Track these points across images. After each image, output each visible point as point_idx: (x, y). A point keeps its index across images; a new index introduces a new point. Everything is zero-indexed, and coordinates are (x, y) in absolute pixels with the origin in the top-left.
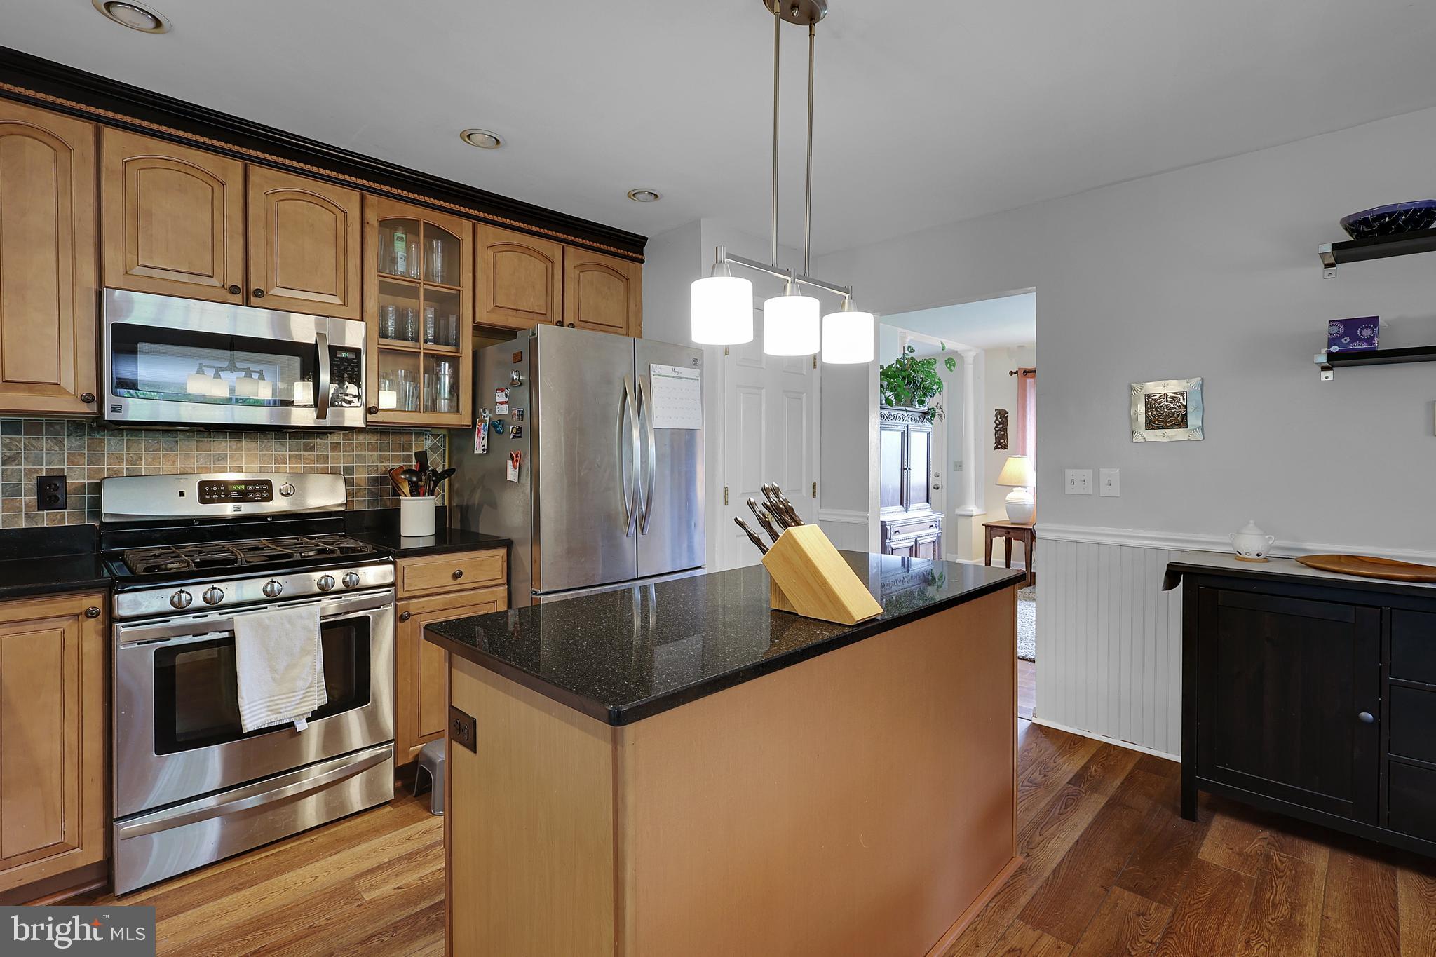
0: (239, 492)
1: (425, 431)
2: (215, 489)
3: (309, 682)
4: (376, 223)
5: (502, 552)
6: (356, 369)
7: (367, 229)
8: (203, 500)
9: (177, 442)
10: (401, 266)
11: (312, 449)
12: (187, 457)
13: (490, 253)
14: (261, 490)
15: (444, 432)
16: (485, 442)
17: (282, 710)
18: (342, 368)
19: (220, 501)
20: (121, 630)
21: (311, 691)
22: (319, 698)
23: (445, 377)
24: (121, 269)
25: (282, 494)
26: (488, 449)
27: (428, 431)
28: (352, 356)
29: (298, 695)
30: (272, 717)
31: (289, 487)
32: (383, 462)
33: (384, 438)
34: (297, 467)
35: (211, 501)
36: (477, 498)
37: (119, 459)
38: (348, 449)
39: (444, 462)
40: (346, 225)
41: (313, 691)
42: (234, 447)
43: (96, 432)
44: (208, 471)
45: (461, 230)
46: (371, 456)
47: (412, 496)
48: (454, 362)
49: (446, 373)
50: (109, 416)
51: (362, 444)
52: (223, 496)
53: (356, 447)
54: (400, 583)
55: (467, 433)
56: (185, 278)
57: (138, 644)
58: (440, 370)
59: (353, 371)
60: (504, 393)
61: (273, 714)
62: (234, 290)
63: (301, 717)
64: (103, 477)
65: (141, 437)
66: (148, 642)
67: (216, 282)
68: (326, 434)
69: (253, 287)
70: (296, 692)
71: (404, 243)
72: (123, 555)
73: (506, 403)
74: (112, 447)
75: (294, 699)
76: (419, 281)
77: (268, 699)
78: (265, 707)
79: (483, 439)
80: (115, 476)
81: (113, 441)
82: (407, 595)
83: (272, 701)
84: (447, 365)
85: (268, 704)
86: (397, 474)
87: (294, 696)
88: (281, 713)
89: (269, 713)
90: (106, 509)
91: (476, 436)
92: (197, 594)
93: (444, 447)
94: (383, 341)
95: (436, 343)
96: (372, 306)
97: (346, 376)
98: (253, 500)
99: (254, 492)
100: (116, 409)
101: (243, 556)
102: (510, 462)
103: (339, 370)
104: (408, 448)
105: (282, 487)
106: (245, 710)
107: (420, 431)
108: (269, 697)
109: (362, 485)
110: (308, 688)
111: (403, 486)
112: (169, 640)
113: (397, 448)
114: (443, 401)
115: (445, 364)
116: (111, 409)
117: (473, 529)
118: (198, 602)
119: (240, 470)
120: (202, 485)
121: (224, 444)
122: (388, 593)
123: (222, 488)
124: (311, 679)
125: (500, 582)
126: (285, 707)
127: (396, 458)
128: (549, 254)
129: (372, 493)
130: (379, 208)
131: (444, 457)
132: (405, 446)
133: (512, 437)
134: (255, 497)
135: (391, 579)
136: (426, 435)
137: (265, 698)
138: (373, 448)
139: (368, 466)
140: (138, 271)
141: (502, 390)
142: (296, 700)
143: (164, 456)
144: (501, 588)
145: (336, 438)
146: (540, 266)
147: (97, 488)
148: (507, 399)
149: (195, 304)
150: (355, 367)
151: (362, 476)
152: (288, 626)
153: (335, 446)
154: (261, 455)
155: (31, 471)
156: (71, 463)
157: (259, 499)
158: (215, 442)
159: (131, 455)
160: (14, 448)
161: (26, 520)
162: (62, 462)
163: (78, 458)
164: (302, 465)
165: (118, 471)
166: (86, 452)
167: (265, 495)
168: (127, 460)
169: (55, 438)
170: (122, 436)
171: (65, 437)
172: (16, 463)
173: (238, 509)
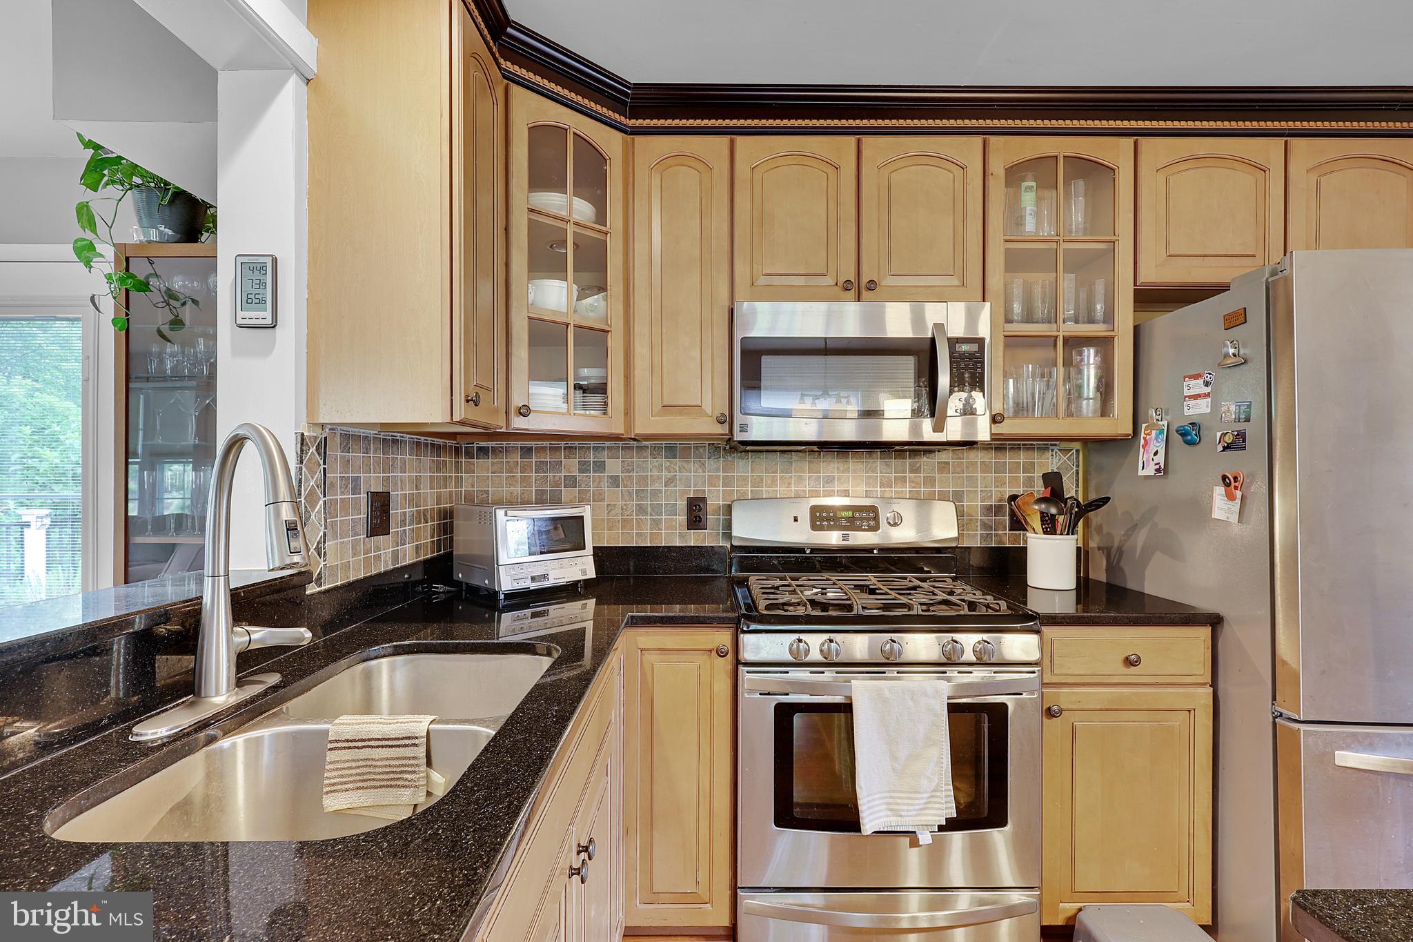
0: (848, 519)
1: (1051, 445)
2: (824, 515)
3: (935, 784)
4: (1002, 173)
5: (1205, 632)
6: (979, 365)
7: (991, 182)
8: (815, 527)
9: (792, 463)
10: (1030, 226)
11: (917, 470)
12: (800, 479)
13: (1161, 177)
14: (867, 517)
15: (1077, 445)
16: (1160, 458)
17: (903, 813)
18: (963, 366)
19: (830, 528)
20: (746, 676)
21: (936, 797)
22: (947, 809)
23: (1088, 368)
24: (749, 282)
25: (889, 523)
26: (1163, 471)
27: (1055, 445)
28: (974, 347)
29: (922, 798)
30: (892, 818)
31: (896, 515)
32: (998, 487)
33: (999, 454)
34: (902, 491)
35: (821, 528)
36: (1141, 538)
37: (744, 480)
38: (958, 470)
39: (1077, 486)
40: (965, 184)
41: (939, 797)
42: (841, 469)
43: (729, 454)
44: (816, 494)
45: (1116, 152)
46: (985, 478)
47: (1045, 533)
48: (1104, 344)
49: (1092, 361)
50: (738, 436)
51: (974, 464)
52: (832, 523)
53: (967, 467)
54: (1047, 661)
55: (1122, 446)
56: (801, 281)
57: (760, 694)
58: (1082, 360)
59: (975, 368)
60: (1201, 381)
61: (893, 816)
62: (847, 286)
63: (925, 828)
64: (733, 499)
65: (763, 458)
66: (769, 694)
67: (829, 281)
68: (931, 451)
69: (864, 280)
70: (919, 793)
71: (1034, 193)
72: (748, 581)
73: (1208, 395)
74: (742, 467)
75: (917, 802)
76: (1058, 238)
77: (887, 795)
78: (884, 804)
79: (1156, 453)
80: (742, 498)
81: (742, 463)
82: (1055, 679)
83: (891, 797)
84: (1092, 351)
85: (888, 800)
86: (1027, 504)
87: (918, 799)
88: (902, 816)
89: (889, 813)
90: (735, 533)
91: (1141, 450)
92: (815, 643)
93: (1078, 466)
94: (1009, 327)
95: (1077, 322)
96: (996, 279)
97: (967, 375)
98: (860, 529)
99: (862, 519)
100: (743, 428)
101: (859, 603)
102: (1220, 490)
103: (958, 369)
104: (1029, 468)
105: (889, 515)
106: (864, 805)
107: (1045, 443)
108: (889, 792)
109: (973, 515)
110: (932, 791)
111: (1033, 520)
112: (787, 694)
113: (1015, 468)
114: (1085, 402)
115: (1089, 350)
116: (739, 429)
117: (1131, 585)
118: (815, 655)
119: (846, 494)
120: (814, 510)
121: (832, 465)
122: (1032, 675)
123: (831, 514)
124: (936, 780)
125: (1200, 680)
126: (908, 811)
127: (1014, 481)
128: (1260, 160)
129: (986, 526)
130: (1008, 151)
131: (1077, 480)
132: (1026, 466)
133: (1220, 448)
134: (862, 526)
135: (1035, 656)
136: (1052, 450)
137: (885, 792)
138: (986, 468)
139: (981, 491)
140: (762, 281)
141: (1197, 377)
142: (919, 804)
143: (781, 478)
144: (1201, 690)
145: (944, 456)
146: (1245, 180)
147: (729, 509)
148: (1208, 390)
149: (811, 307)
150: (979, 362)
151: (974, 503)
152: (910, 703)
153: (944, 467)
154: (866, 477)
155: (683, 492)
156: (711, 485)
157: (867, 527)
158: (825, 463)
159: (755, 477)
160: (672, 470)
161: (679, 538)
162: (704, 484)
163: (715, 479)
164: (908, 489)
165: (745, 493)
166: (721, 474)
167: (872, 524)
168: (751, 482)
169: (700, 461)
170: (748, 459)
171: (707, 460)
172: (673, 484)
173: (845, 538)
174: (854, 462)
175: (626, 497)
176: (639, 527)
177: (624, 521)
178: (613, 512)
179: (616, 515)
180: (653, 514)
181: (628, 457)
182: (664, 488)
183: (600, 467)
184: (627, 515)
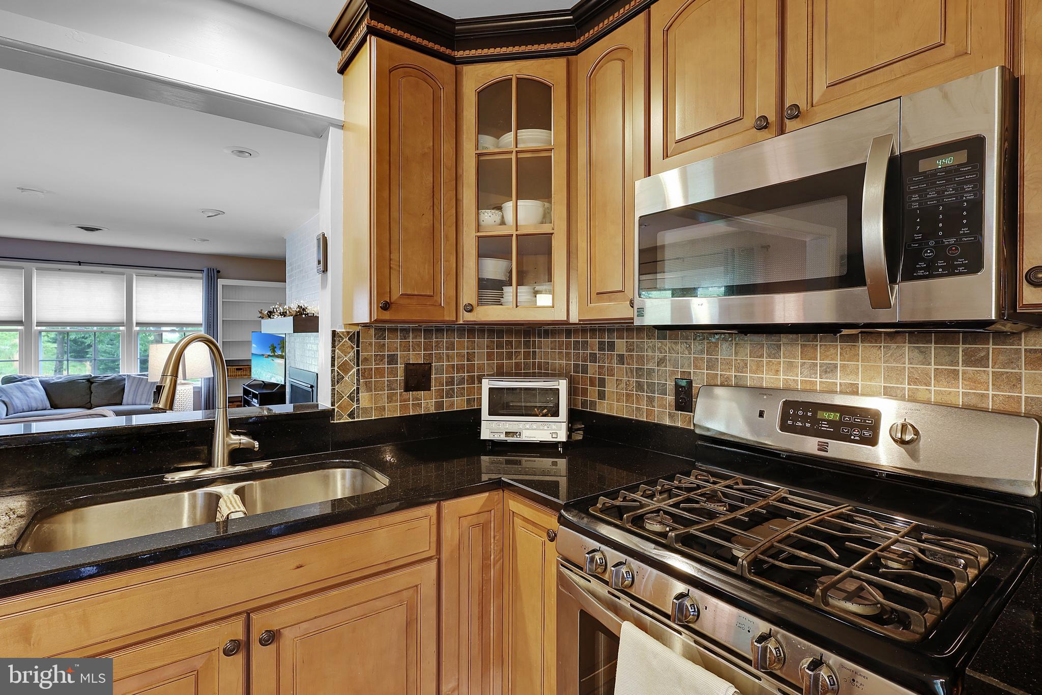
0: (831, 423)
2: (801, 413)
8: (784, 427)
12: (790, 366)
14: (860, 424)
19: (803, 431)
25: (894, 440)
31: (907, 427)
34: (950, 393)
35: (793, 430)
37: (727, 364)
52: (808, 425)
98: (847, 439)
99: (852, 426)
120: (790, 406)
123: (812, 414)
134: (851, 435)
143: (767, 364)
154: (888, 369)
155: (673, 373)
156: (696, 367)
157: (857, 438)
158: (823, 347)
159: (739, 361)
160: (663, 351)
161: (669, 418)
162: (689, 366)
163: (700, 362)
164: (961, 390)
165: (728, 378)
166: (705, 356)
167: (867, 434)
168: (735, 367)
169: (686, 342)
170: (732, 341)
171: (692, 341)
172: (664, 364)
173: (823, 447)
174: (865, 347)
175: (629, 374)
176: (638, 402)
177: (628, 395)
178: (620, 386)
179: (622, 389)
180: (649, 392)
181: (630, 337)
182: (656, 368)
183: (612, 346)
184: (630, 391)
